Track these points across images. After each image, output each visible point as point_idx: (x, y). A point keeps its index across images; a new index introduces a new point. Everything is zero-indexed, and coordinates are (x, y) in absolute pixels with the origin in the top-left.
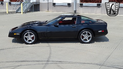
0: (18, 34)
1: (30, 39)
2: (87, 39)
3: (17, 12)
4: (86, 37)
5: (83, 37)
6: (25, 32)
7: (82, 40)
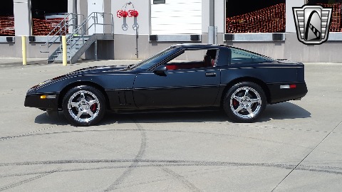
0: (50, 97)
1: (85, 111)
2: (249, 110)
3: (50, 62)
4: (245, 103)
5: (236, 104)
6: (71, 91)
7: (235, 111)
